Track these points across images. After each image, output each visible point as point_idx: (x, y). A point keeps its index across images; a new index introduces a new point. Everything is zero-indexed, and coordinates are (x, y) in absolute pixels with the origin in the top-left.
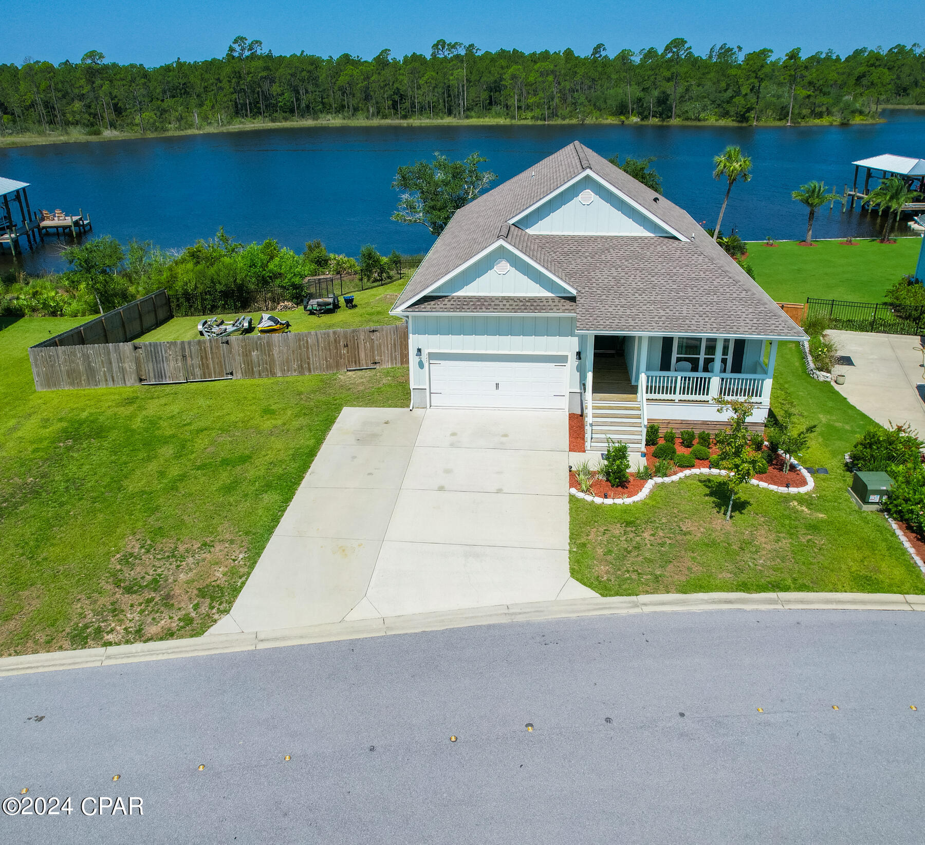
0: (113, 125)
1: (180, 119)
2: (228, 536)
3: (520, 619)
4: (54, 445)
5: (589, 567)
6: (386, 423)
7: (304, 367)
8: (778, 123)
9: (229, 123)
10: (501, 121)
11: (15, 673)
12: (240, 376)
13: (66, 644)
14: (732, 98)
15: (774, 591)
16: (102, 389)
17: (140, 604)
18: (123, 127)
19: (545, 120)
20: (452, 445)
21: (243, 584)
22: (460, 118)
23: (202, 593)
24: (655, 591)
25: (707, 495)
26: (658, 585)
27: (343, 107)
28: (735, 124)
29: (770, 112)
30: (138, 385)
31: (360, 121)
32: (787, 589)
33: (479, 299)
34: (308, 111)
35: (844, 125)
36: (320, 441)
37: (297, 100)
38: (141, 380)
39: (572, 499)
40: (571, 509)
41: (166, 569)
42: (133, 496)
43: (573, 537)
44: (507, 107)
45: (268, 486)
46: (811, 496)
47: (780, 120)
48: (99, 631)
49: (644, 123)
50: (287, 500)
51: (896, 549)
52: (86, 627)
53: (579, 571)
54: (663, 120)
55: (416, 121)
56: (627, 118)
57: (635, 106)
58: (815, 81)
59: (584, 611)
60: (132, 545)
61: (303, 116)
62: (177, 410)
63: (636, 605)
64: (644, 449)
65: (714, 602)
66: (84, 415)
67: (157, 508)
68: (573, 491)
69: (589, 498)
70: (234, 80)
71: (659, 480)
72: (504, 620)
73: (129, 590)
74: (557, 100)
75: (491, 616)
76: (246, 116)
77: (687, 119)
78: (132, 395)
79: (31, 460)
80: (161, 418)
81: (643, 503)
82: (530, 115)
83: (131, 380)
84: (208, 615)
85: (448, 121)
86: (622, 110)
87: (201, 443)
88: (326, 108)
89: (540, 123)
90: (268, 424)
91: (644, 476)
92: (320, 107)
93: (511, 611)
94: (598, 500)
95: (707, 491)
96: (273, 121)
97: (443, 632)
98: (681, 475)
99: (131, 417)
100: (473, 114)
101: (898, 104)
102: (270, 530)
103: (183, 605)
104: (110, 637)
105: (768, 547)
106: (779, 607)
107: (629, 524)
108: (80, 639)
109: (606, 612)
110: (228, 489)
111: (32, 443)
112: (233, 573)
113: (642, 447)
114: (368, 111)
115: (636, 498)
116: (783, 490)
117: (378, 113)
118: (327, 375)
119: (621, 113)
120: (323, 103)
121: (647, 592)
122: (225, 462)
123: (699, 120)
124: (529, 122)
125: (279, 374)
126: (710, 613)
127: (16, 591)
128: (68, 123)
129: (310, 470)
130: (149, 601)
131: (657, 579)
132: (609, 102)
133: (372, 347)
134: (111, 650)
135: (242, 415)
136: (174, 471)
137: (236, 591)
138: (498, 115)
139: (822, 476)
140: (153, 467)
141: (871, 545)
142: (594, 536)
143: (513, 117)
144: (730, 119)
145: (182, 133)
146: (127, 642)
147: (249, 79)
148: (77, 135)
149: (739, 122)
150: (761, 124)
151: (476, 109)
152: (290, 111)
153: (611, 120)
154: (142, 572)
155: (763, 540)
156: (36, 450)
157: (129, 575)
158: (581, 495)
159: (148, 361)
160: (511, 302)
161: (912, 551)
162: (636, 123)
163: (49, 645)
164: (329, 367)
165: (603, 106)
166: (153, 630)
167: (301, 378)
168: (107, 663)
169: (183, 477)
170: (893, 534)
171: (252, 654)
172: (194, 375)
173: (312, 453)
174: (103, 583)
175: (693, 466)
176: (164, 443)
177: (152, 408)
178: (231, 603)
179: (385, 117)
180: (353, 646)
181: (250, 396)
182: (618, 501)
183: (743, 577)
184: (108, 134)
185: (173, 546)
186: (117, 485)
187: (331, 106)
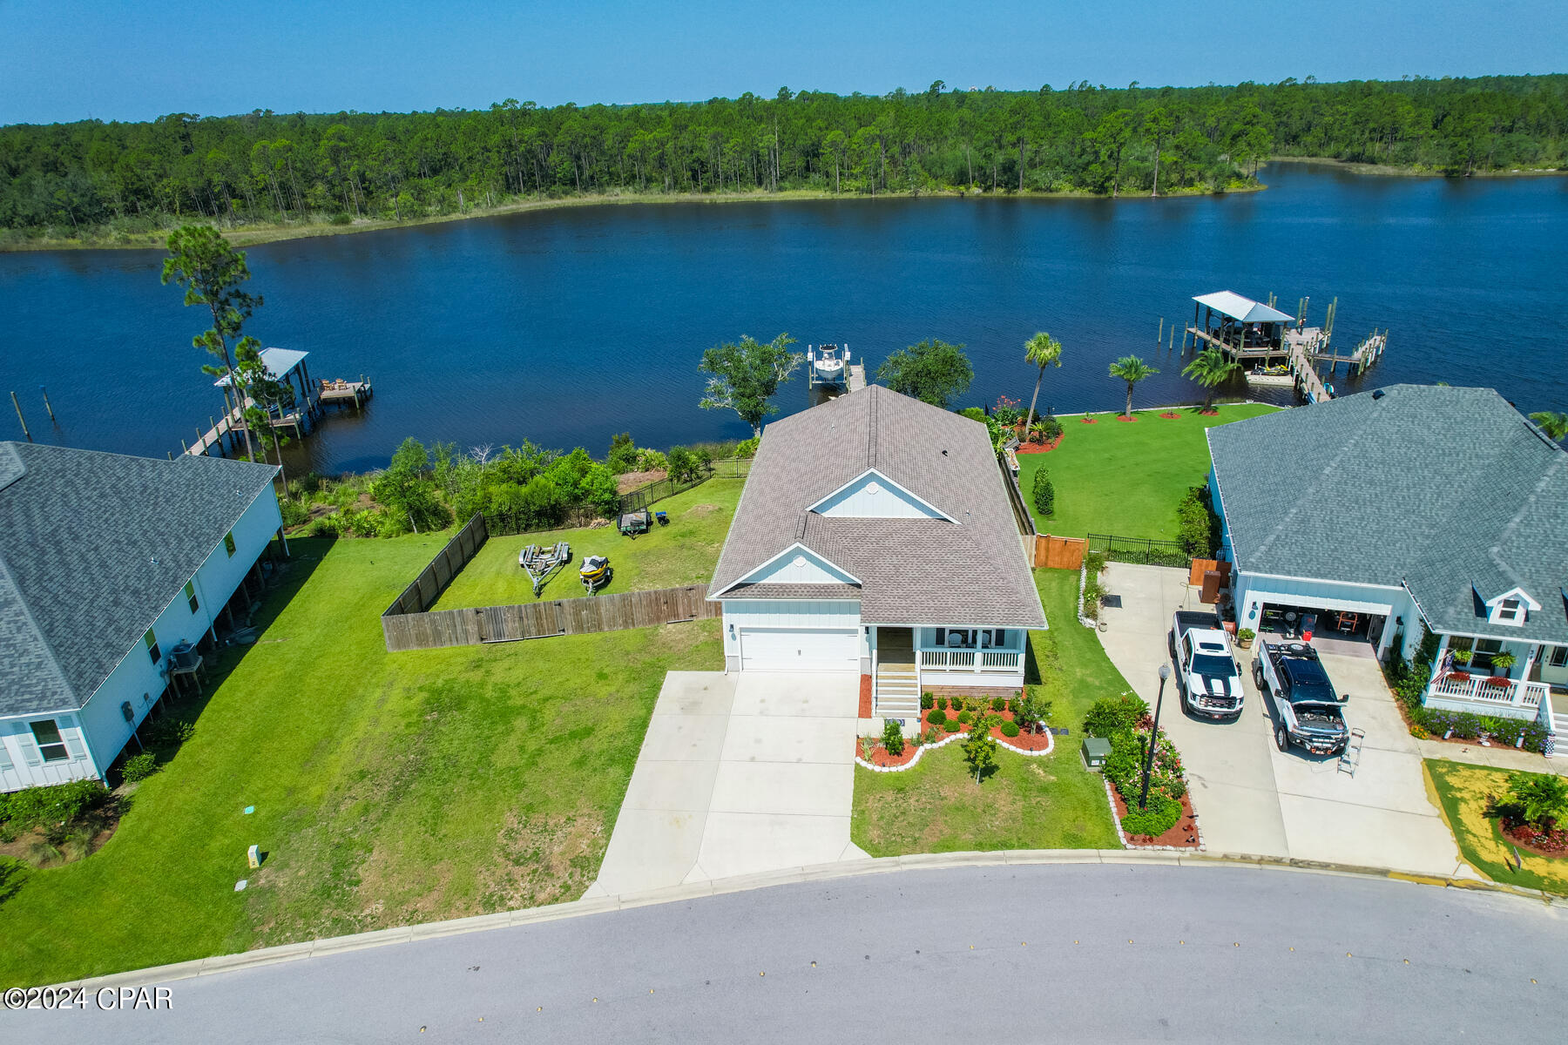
0: (363, 211)
1: (442, 200)
2: (585, 811)
3: (811, 878)
4: (423, 719)
5: (865, 832)
6: (705, 689)
7: (629, 622)
8: (1142, 194)
9: (500, 202)
10: (821, 195)
11: (449, 934)
12: (571, 632)
13: (480, 910)
14: (1089, 164)
15: (1002, 849)
16: (447, 650)
17: (529, 874)
18: (375, 213)
19: (871, 193)
20: (761, 713)
21: (604, 854)
22: (772, 191)
23: (574, 863)
24: (913, 852)
25: (965, 760)
26: (916, 846)
27: (634, 177)
28: (1092, 195)
29: (1132, 180)
30: (480, 644)
31: (655, 197)
32: (1012, 847)
33: (781, 586)
34: (592, 183)
35: (1219, 194)
36: (650, 711)
37: (579, 167)
38: (482, 639)
39: (858, 767)
40: (855, 777)
41: (542, 842)
42: (501, 773)
43: (856, 803)
44: (827, 175)
45: (612, 761)
46: (1049, 759)
47: (1144, 189)
48: (502, 898)
49: (986, 195)
50: (629, 774)
51: (1102, 808)
52: (491, 895)
53: (858, 837)
54: (1009, 192)
55: (720, 196)
56: (968, 189)
57: (976, 174)
58: (1183, 145)
59: (858, 871)
60: (511, 821)
61: (586, 189)
62: (522, 677)
63: (897, 864)
64: (919, 715)
65: (956, 860)
66: (440, 683)
67: (524, 785)
68: (859, 760)
69: (870, 767)
70: (503, 151)
71: (928, 746)
72: (799, 880)
73: (517, 862)
74: (885, 167)
75: (790, 876)
76: (520, 191)
77: (1037, 189)
78: (477, 657)
79: (407, 736)
80: (509, 686)
81: (914, 769)
82: (854, 184)
83: (473, 640)
84: (581, 882)
85: (758, 194)
86: (961, 179)
87: (549, 713)
88: (614, 179)
89: (865, 196)
90: (603, 690)
91: (918, 743)
92: (607, 178)
93: (805, 872)
94: (877, 769)
95: (966, 756)
96: (551, 196)
97: (755, 891)
98: (947, 740)
99: (482, 684)
100: (787, 184)
101: (1287, 155)
102: (619, 804)
103: (560, 874)
104: (511, 903)
105: (1005, 810)
106: (1003, 863)
107: (900, 790)
108: (490, 905)
109: (875, 871)
110: (580, 763)
111: (403, 716)
112: (594, 845)
113: (918, 712)
114: (664, 182)
115: (908, 766)
116: (1028, 753)
117: (676, 183)
118: (649, 628)
119: (961, 182)
120: (610, 174)
121: (907, 853)
122: (573, 735)
123: (1051, 191)
124: (852, 195)
125: (606, 629)
126: (949, 870)
127: (430, 866)
128: (308, 208)
129: (645, 742)
130: (535, 871)
131: (915, 841)
132: (946, 168)
133: (689, 602)
134: (515, 913)
135: (578, 681)
136: (532, 746)
137: (599, 860)
138: (817, 186)
139: (1063, 737)
140: (513, 741)
141: (1084, 805)
142: (872, 803)
143: (834, 189)
144: (1086, 189)
145: (444, 219)
146: (525, 907)
147: (522, 149)
148: (320, 225)
149: (1096, 192)
150: (1123, 194)
151: (791, 178)
152: (571, 183)
153: (948, 192)
154: (525, 843)
155: (1003, 803)
156: (408, 725)
157: (514, 848)
158: (863, 764)
159: (488, 622)
160: (808, 589)
161: (1114, 810)
162: (978, 196)
163: (467, 911)
164: (651, 621)
165: (939, 172)
166: (542, 896)
167: (626, 632)
168: (514, 924)
169: (540, 752)
170: (1105, 795)
171: (618, 913)
172: (529, 633)
173: (644, 725)
174: (496, 857)
175: (958, 731)
176: (518, 714)
177: (499, 673)
178: (596, 871)
179: (683, 190)
180: (690, 905)
181: (583, 657)
182: (893, 769)
183: (980, 838)
184: (360, 223)
185: (544, 821)
186: (485, 759)
187: (619, 176)
